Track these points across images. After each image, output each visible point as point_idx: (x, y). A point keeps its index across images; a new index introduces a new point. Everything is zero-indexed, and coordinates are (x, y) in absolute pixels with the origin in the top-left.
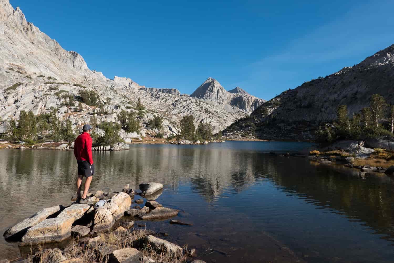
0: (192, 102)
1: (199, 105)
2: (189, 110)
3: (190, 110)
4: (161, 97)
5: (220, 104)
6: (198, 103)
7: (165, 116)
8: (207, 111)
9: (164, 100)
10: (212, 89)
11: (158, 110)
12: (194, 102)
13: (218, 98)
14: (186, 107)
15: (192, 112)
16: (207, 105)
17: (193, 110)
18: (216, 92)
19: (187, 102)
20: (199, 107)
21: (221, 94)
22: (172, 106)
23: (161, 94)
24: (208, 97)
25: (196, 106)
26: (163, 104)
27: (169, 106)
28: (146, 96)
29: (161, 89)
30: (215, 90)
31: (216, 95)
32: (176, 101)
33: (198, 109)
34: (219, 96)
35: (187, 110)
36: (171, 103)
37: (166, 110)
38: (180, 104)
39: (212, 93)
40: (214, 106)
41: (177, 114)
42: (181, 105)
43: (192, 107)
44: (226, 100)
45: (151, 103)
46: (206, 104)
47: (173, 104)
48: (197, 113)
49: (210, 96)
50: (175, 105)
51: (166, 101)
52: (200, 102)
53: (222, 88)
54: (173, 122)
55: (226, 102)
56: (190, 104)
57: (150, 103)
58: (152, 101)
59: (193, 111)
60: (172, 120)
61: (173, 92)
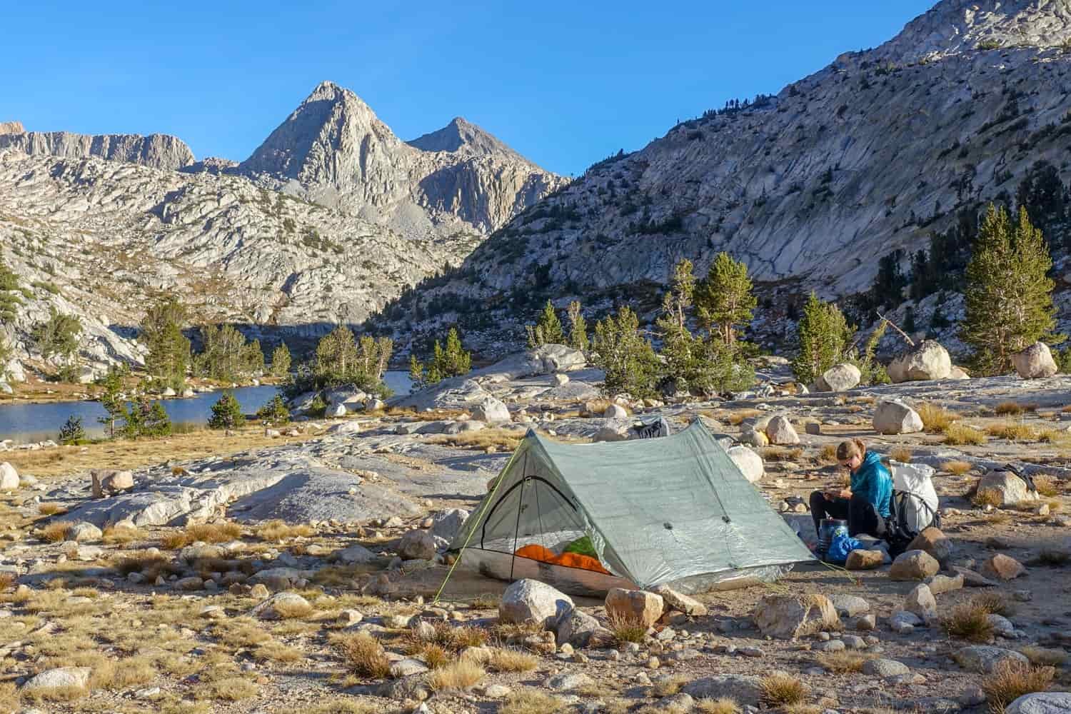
0: (243, 200)
1: (279, 212)
2: (230, 236)
3: (236, 238)
4: (100, 181)
5: (374, 202)
6: (274, 203)
7: (121, 268)
8: (311, 239)
9: (116, 194)
10: (340, 133)
11: (88, 239)
12: (254, 200)
13: (364, 175)
14: (218, 224)
15: (247, 244)
16: (312, 211)
17: (251, 238)
18: (357, 147)
19: (225, 201)
20: (275, 222)
21: (378, 155)
22: (155, 219)
23: (100, 168)
24: (321, 173)
25: (263, 216)
26: (112, 212)
27: (141, 219)
28: (29, 177)
29: (102, 138)
30: (353, 141)
31: (357, 161)
32: (171, 197)
33: (273, 233)
34: (369, 168)
35: (222, 236)
36: (150, 205)
37: (126, 241)
38: (189, 209)
39: (338, 154)
40: (342, 215)
41: (178, 257)
42: (195, 214)
43: (245, 222)
44: (401, 183)
45: (58, 209)
46: (309, 208)
47: (157, 211)
48: (268, 250)
49: (327, 165)
50: (169, 216)
51: (124, 199)
52: (281, 197)
53: (382, 131)
54: (161, 294)
55: (402, 192)
56: (236, 208)
57: (53, 209)
58: (61, 202)
59: (250, 242)
60: (154, 284)
61: (160, 149)
